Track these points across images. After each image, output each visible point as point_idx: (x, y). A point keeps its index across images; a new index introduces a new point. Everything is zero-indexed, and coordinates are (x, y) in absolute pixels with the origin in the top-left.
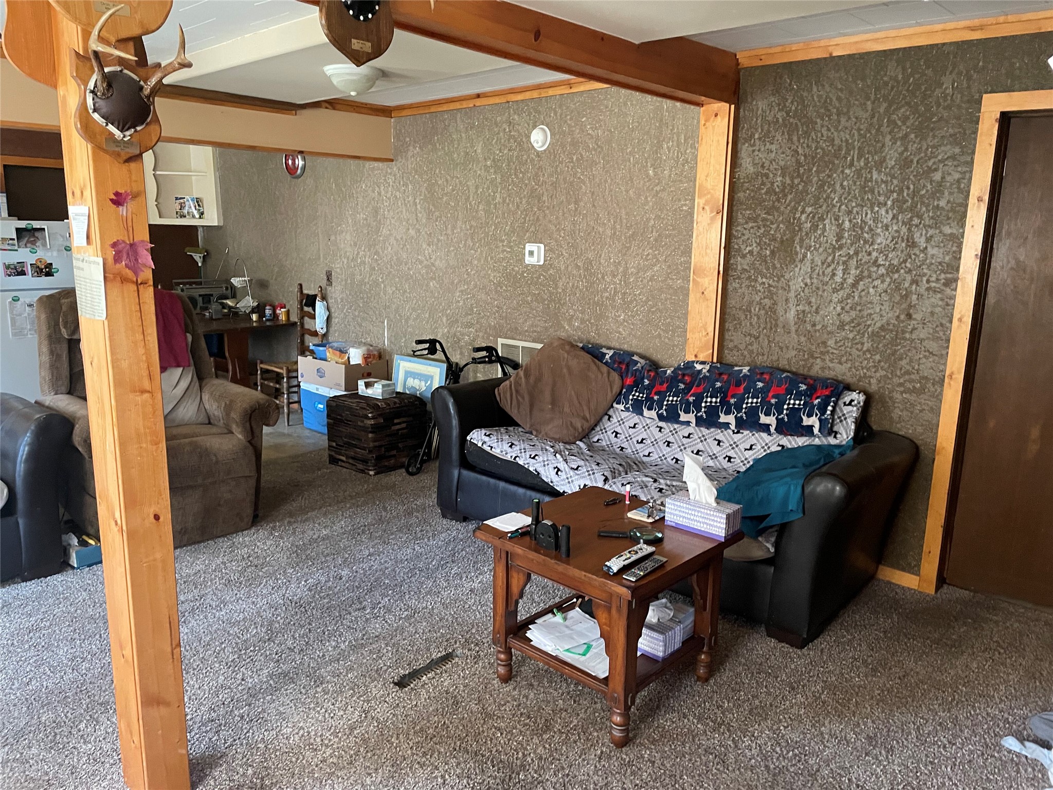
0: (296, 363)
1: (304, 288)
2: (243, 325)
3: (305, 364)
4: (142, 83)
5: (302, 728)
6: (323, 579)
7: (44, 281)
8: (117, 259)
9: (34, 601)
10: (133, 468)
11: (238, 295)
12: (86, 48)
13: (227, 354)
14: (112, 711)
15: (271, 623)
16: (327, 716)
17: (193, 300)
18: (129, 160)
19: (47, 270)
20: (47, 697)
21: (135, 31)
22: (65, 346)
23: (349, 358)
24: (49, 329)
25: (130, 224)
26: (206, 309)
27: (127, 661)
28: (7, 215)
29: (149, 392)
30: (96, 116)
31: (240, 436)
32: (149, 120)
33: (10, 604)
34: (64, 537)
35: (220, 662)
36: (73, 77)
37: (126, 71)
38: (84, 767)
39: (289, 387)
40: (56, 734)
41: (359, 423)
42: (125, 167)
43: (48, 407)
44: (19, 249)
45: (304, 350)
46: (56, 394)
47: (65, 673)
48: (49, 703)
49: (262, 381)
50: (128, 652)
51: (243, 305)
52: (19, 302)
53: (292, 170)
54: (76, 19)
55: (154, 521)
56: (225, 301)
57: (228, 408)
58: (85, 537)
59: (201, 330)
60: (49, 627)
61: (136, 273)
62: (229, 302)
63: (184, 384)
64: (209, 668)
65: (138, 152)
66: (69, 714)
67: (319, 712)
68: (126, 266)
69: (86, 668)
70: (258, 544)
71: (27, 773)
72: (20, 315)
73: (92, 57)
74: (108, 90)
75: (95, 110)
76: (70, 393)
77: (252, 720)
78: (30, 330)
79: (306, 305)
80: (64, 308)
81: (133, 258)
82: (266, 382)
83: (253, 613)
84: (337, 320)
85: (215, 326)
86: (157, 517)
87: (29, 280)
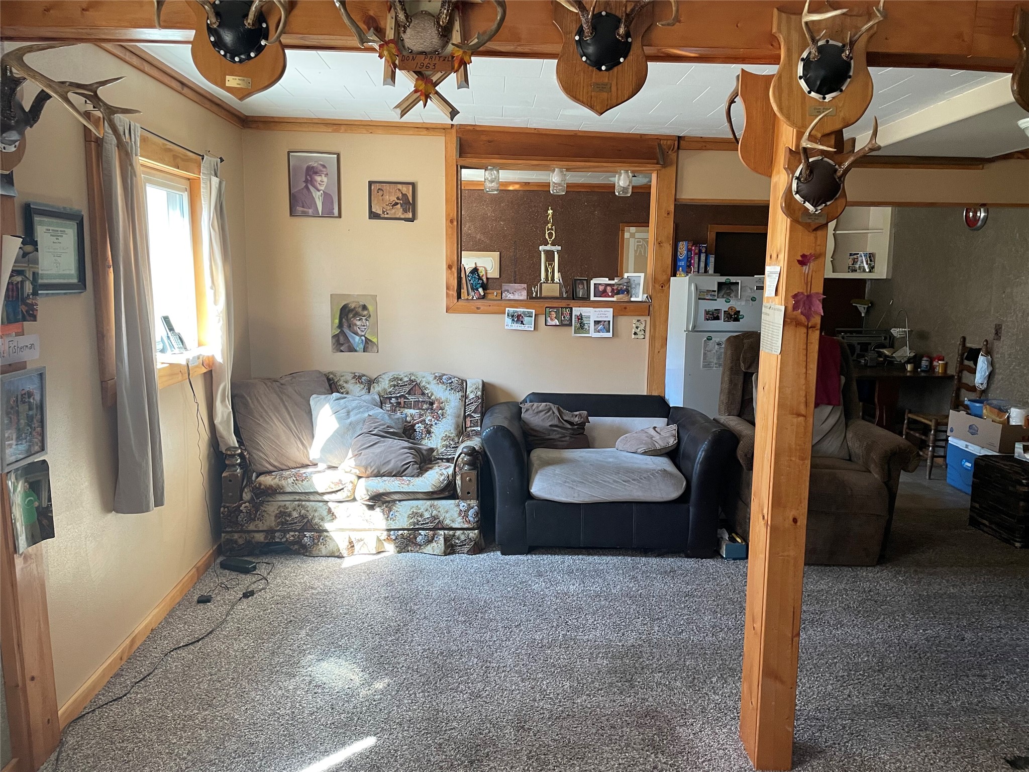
0: (947, 417)
1: (967, 341)
2: (895, 374)
3: (956, 419)
4: (837, 166)
5: (899, 760)
6: (943, 635)
7: (732, 326)
8: (795, 308)
9: (691, 574)
10: (782, 475)
11: (896, 344)
12: (798, 146)
13: (876, 400)
14: (737, 678)
15: (883, 657)
16: (926, 760)
17: (852, 347)
18: (816, 229)
19: (734, 316)
20: (692, 648)
21: (837, 127)
22: (741, 378)
23: (1008, 417)
24: (732, 363)
25: (809, 280)
26: (863, 356)
27: (756, 634)
28: (713, 273)
29: (803, 416)
30: (797, 197)
31: (876, 476)
32: (837, 196)
33: (675, 571)
34: (719, 531)
35: (830, 673)
36: (785, 168)
37: (826, 159)
38: (712, 713)
39: (936, 440)
40: (694, 678)
41: (1011, 488)
42: (812, 236)
43: (722, 424)
44: (718, 299)
45: (958, 405)
46: (729, 415)
47: (707, 635)
48: (693, 653)
49: (907, 431)
50: (758, 625)
51: (900, 354)
52: (711, 341)
53: (971, 223)
54: (793, 124)
55: (793, 523)
56: (881, 350)
57: (869, 449)
58: (733, 534)
59: (855, 375)
60: (700, 597)
61: (808, 319)
62: (886, 352)
63: (832, 421)
64: (820, 675)
65: (825, 222)
66: (706, 667)
67: (919, 755)
68: (802, 313)
69: (722, 637)
70: (881, 582)
71: (672, 698)
72: (710, 351)
73: (801, 152)
74: (809, 176)
75: (797, 193)
76: (739, 415)
77: (852, 734)
78: (716, 364)
79: (967, 359)
80: (745, 347)
81: (807, 308)
82: (912, 432)
83: (866, 642)
84: (1000, 377)
85: (868, 373)
86: (795, 520)
87: (721, 324)
